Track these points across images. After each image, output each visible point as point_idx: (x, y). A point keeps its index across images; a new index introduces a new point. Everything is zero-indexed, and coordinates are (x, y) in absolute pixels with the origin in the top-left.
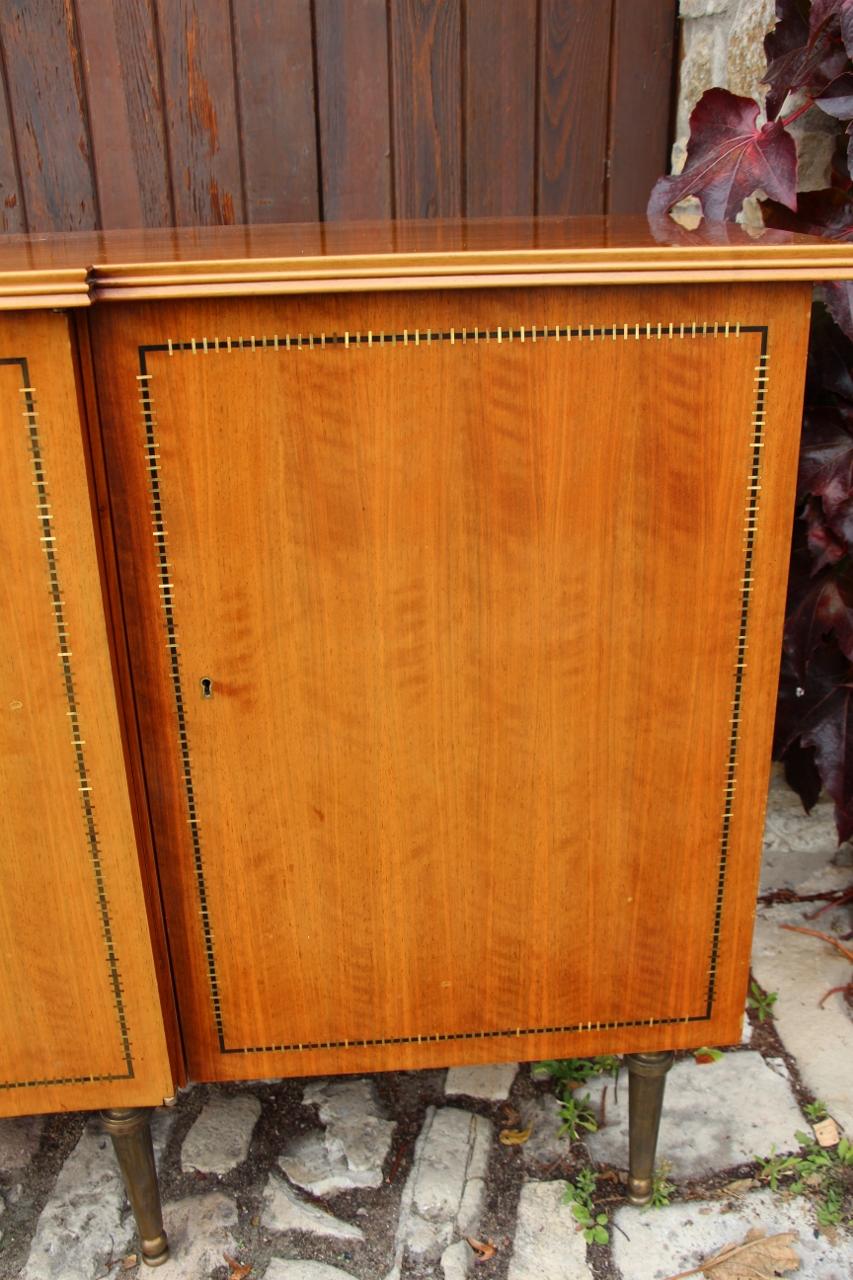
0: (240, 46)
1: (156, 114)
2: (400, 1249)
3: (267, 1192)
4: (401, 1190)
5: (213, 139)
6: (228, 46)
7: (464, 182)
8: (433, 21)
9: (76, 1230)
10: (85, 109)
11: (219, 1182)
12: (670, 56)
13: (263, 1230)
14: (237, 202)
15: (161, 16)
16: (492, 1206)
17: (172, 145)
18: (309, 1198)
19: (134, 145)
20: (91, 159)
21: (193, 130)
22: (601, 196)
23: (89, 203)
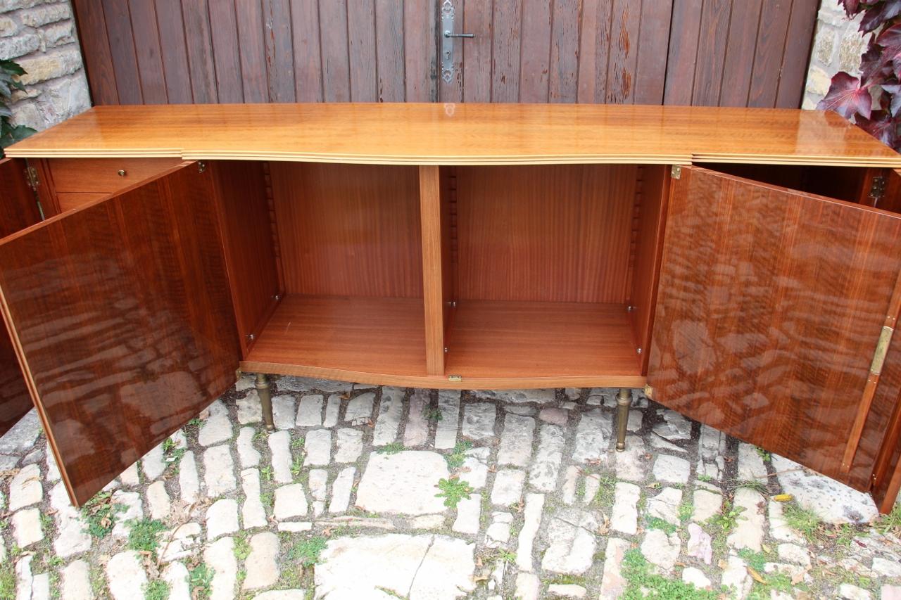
0: (643, 20)
1: (607, 43)
2: (701, 456)
3: (651, 437)
4: (697, 441)
5: (627, 54)
6: (638, 20)
7: (723, 75)
8: (719, 14)
9: (590, 441)
10: (580, 40)
11: (635, 433)
12: (812, 31)
13: (653, 447)
14: (632, 77)
15: (615, 7)
16: (729, 448)
17: (611, 54)
18: (666, 440)
19: (596, 54)
20: (578, 58)
21: (620, 49)
22: (777, 84)
23: (575, 74)
